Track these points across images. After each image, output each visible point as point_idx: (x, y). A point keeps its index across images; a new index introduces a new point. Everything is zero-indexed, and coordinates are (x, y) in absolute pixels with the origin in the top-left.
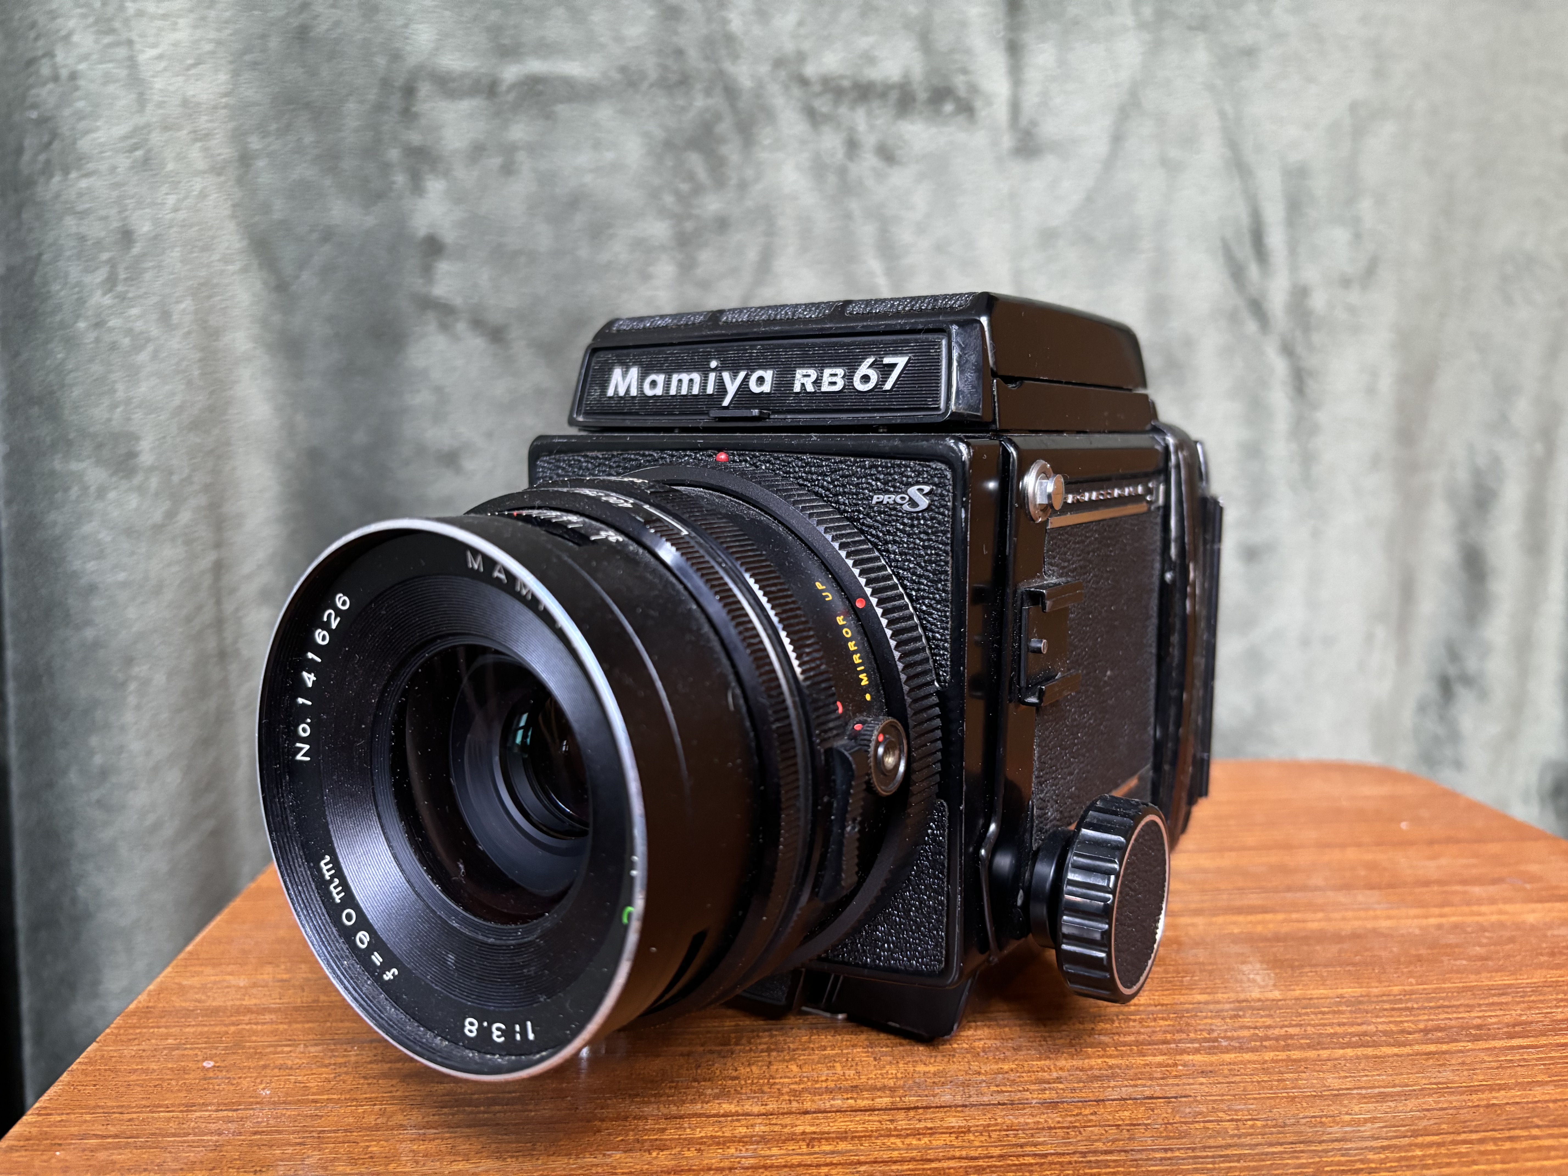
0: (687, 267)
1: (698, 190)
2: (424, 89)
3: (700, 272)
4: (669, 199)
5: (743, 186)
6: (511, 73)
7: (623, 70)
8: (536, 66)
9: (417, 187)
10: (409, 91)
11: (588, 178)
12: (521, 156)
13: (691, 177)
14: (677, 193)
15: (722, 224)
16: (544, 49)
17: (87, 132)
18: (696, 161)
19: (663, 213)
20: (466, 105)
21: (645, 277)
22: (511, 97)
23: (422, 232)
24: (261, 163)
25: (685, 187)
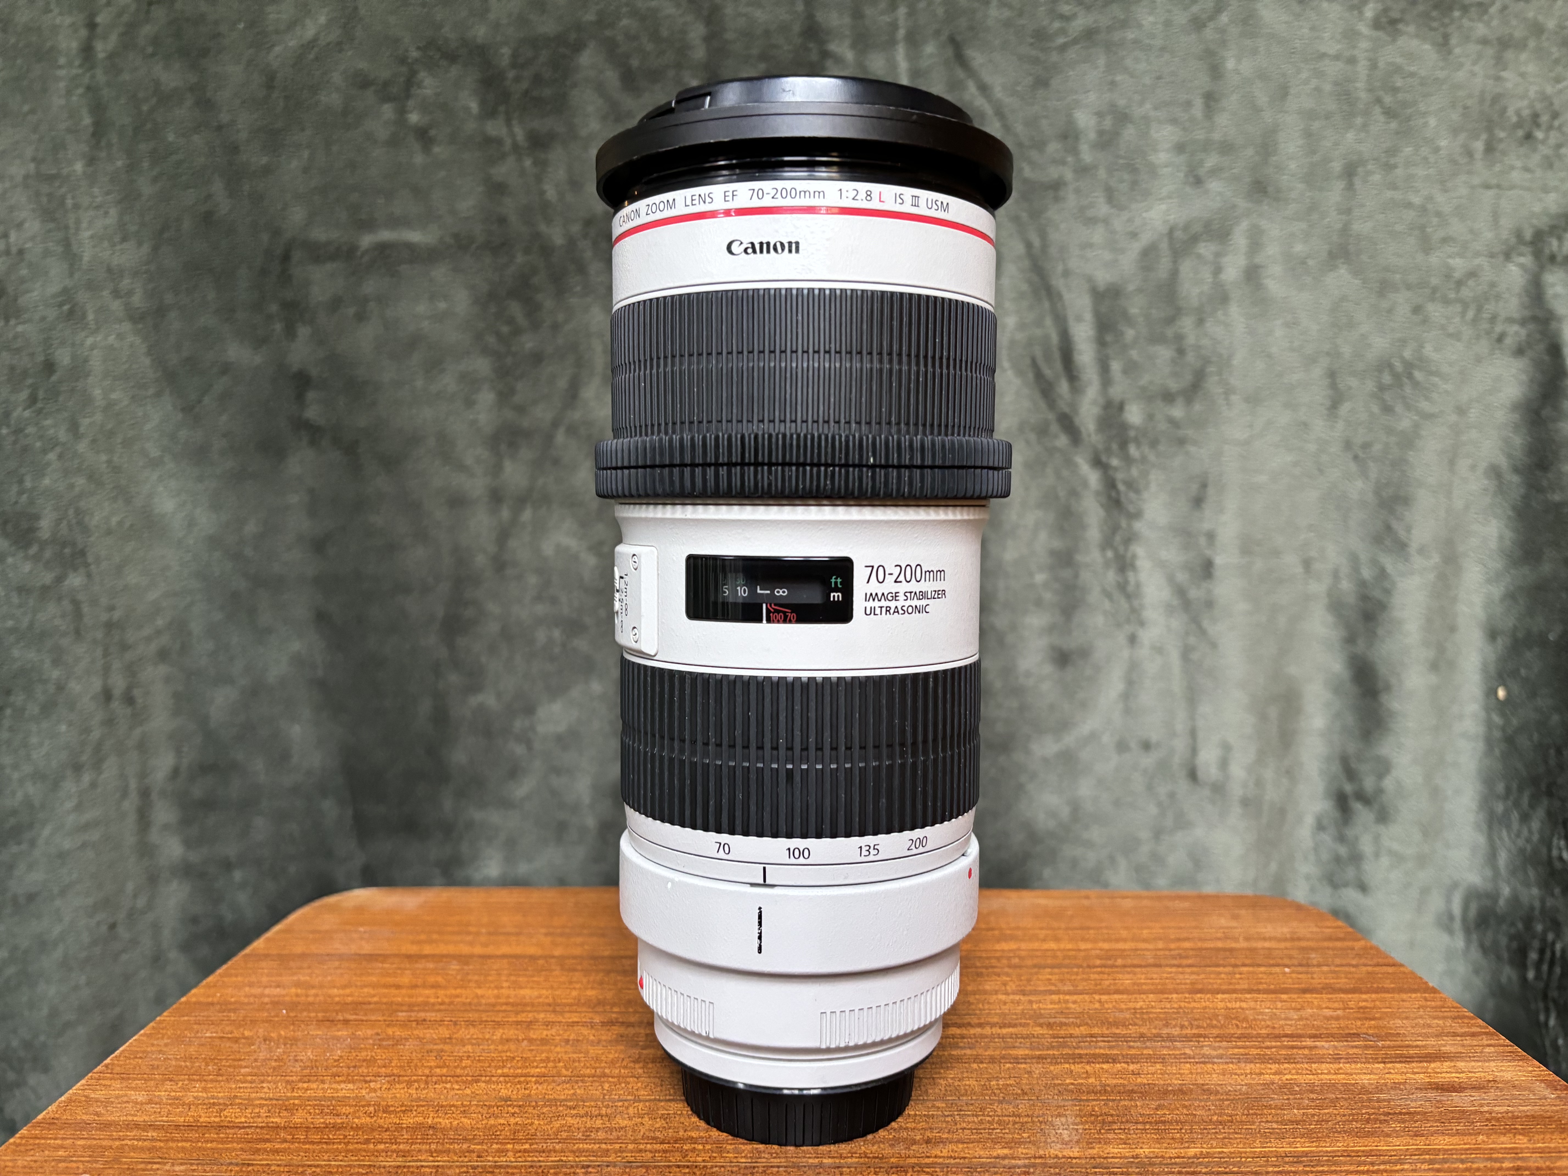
0: (504, 396)
1: (517, 331)
2: (297, 255)
3: (517, 399)
4: (491, 340)
5: (556, 327)
6: (367, 240)
7: (456, 236)
8: (386, 235)
9: (290, 332)
10: (286, 258)
11: (425, 324)
12: (372, 305)
13: (511, 321)
14: (498, 334)
15: (537, 358)
16: (395, 222)
17: (28, 291)
18: (515, 309)
19: (485, 351)
20: (329, 267)
21: (469, 403)
22: (366, 259)
23: (295, 368)
24: (173, 314)
25: (505, 329)
